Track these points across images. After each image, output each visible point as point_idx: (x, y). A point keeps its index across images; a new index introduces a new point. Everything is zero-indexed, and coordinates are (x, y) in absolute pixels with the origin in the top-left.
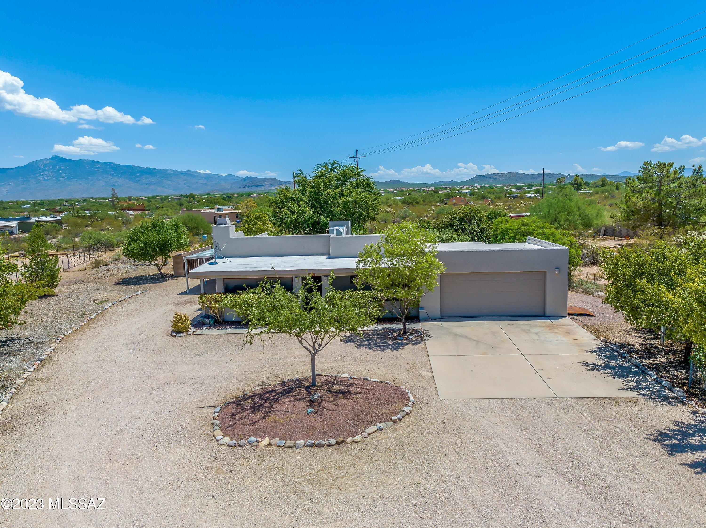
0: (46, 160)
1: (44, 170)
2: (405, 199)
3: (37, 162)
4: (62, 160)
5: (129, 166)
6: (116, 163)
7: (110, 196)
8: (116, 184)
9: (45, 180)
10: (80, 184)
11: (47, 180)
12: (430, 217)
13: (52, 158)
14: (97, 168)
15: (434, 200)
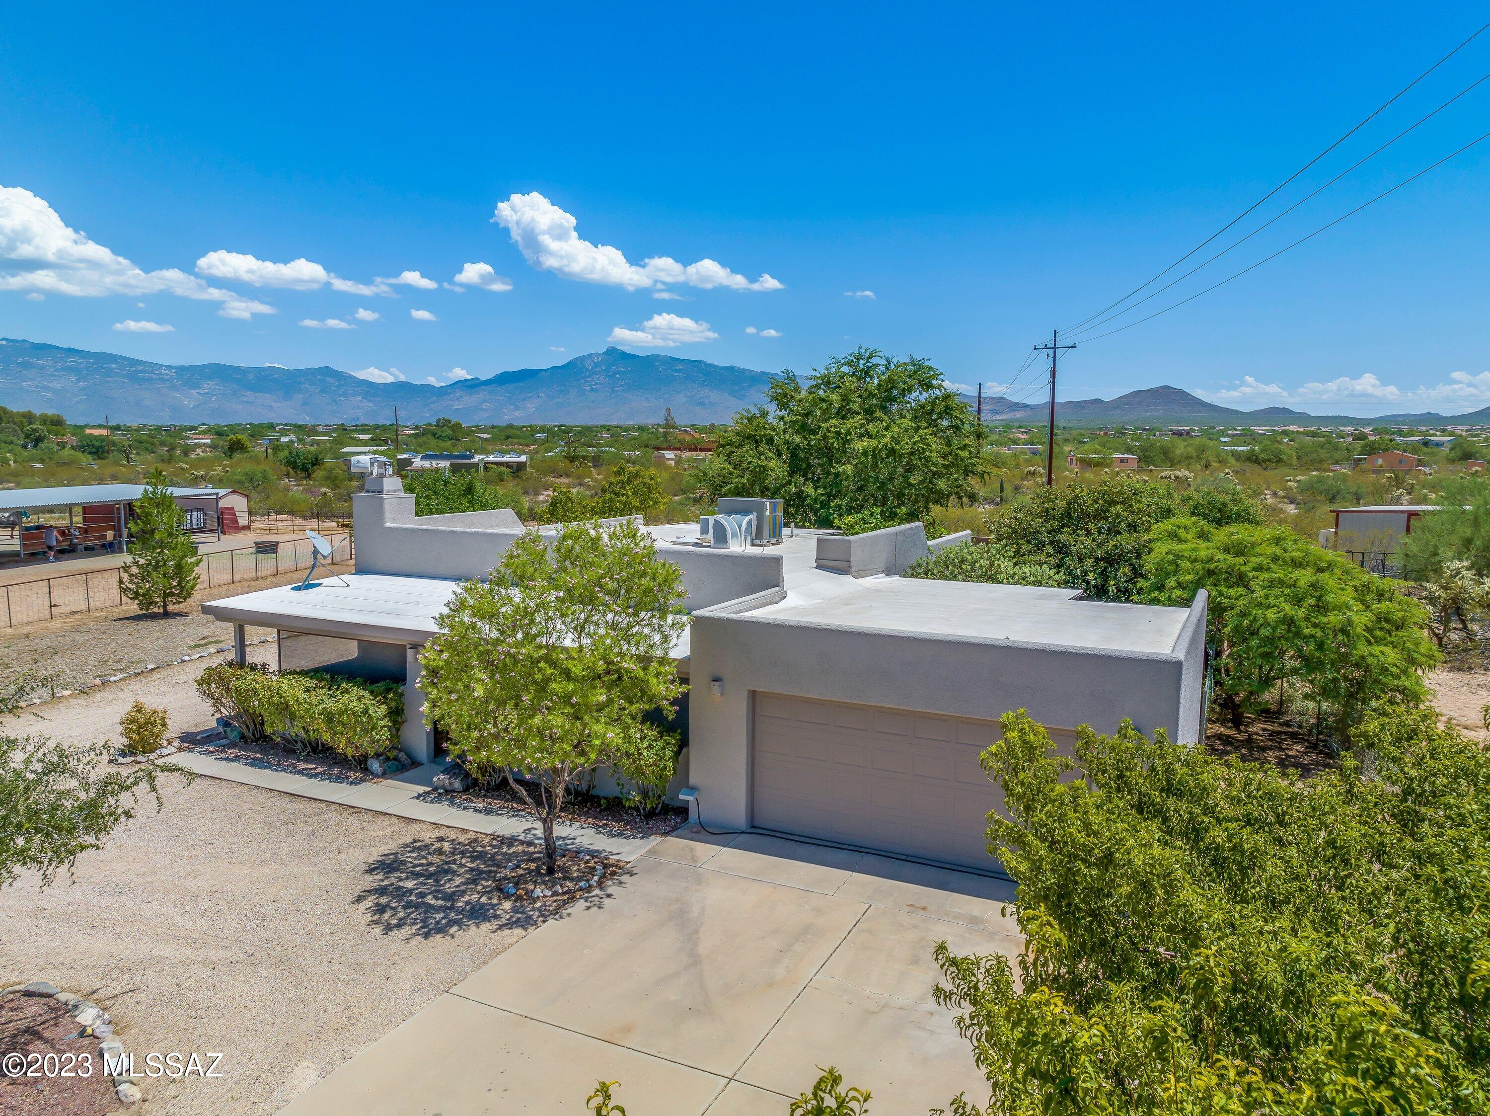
0: (598, 355)
1: (595, 373)
2: (1252, 451)
3: (582, 359)
4: (625, 356)
5: (731, 369)
6: (710, 362)
7: (662, 422)
8: (707, 401)
9: (592, 390)
10: (647, 399)
11: (596, 391)
12: (1284, 497)
13: (606, 353)
14: (676, 371)
15: (1332, 458)
